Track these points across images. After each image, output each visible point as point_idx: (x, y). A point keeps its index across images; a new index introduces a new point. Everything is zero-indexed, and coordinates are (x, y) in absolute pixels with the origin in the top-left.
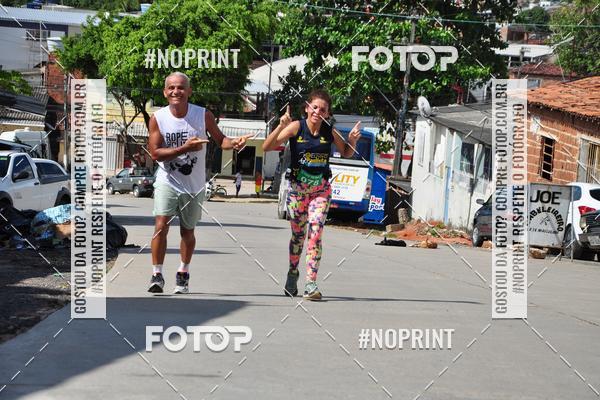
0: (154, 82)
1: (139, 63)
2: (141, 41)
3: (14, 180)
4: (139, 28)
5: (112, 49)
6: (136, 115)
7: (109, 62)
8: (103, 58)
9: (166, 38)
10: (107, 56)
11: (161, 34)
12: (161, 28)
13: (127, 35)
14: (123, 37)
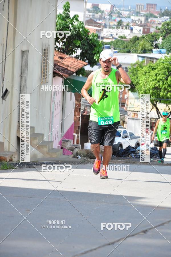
0: (161, 94)
1: (155, 85)
2: (156, 75)
3: (123, 138)
4: (155, 69)
5: (142, 79)
6: (152, 109)
7: (141, 85)
8: (138, 82)
9: (167, 73)
10: (140, 82)
11: (165, 72)
12: (165, 69)
13: (149, 73)
14: (147, 74)
